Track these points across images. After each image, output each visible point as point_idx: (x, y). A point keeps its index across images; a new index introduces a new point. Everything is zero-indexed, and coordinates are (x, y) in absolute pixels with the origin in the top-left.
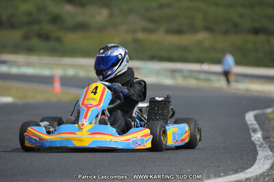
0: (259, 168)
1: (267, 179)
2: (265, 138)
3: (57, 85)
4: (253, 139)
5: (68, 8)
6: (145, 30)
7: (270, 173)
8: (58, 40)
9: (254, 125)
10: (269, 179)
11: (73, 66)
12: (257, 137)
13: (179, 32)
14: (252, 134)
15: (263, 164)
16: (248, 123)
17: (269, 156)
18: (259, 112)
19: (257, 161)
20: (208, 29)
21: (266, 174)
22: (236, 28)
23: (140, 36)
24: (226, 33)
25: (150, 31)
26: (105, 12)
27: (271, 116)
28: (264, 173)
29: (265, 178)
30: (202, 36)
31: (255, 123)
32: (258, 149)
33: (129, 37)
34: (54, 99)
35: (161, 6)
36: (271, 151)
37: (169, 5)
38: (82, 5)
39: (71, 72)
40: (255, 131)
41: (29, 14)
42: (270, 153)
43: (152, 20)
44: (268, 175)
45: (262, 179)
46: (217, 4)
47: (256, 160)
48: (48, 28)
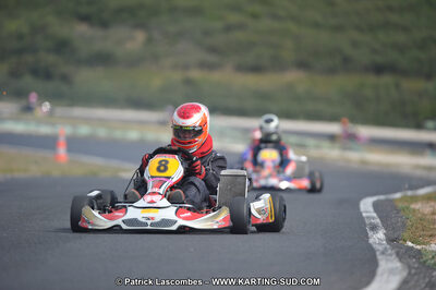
2: (391, 240)
3: (62, 151)
4: (371, 241)
5: (82, 29)
6: (203, 66)
8: (65, 78)
9: (373, 218)
11: (87, 121)
12: (378, 238)
13: (256, 69)
14: (370, 233)
15: (387, 281)
16: (364, 215)
17: (397, 268)
18: (382, 197)
19: (377, 278)
20: (302, 65)
22: (347, 64)
23: (195, 74)
24: (332, 71)
25: (210, 67)
26: (140, 36)
27: (400, 205)
30: (293, 76)
31: (375, 215)
32: (379, 257)
33: (177, 76)
34: (56, 173)
35: (229, 28)
36: (400, 261)
37: (241, 27)
38: (104, 24)
39: (84, 130)
40: (374, 228)
41: (20, 37)
42: (398, 264)
43: (213, 50)
46: (316, 25)
47: (375, 275)
48: (50, 59)
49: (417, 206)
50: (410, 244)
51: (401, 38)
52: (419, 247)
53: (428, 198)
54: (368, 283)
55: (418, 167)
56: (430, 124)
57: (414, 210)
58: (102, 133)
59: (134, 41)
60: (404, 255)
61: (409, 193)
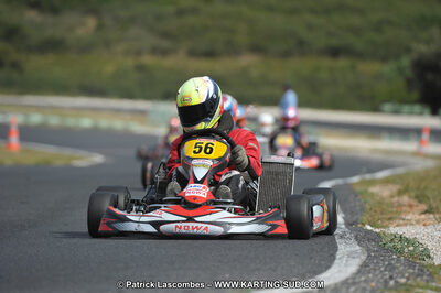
0: (340, 271)
1: (352, 289)
2: (348, 224)
3: (14, 139)
5: (32, 16)
6: (155, 51)
7: (357, 280)
8: (15, 66)
10: (356, 290)
11: (38, 109)
13: (210, 54)
15: (346, 265)
17: (356, 252)
18: (339, 181)
19: (336, 261)
20: (256, 49)
21: (350, 281)
22: (302, 47)
23: (147, 60)
24: (286, 55)
25: (164, 53)
26: (91, 22)
27: (358, 189)
28: (347, 279)
29: (348, 288)
30: (247, 61)
32: (338, 241)
33: (130, 62)
34: (8, 162)
35: (181, 13)
36: (359, 244)
37: (194, 11)
38: (55, 11)
39: (36, 119)
42: (358, 248)
43: (165, 35)
44: (354, 284)
45: (344, 290)
46: (270, 9)
47: (334, 259)
49: (374, 189)
50: (369, 227)
51: (356, 20)
52: (377, 230)
53: (386, 181)
54: (328, 267)
55: (375, 150)
56: (387, 107)
57: (372, 194)
58: (54, 121)
59: (85, 27)
60: (363, 238)
61: (368, 177)
